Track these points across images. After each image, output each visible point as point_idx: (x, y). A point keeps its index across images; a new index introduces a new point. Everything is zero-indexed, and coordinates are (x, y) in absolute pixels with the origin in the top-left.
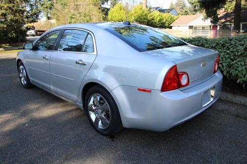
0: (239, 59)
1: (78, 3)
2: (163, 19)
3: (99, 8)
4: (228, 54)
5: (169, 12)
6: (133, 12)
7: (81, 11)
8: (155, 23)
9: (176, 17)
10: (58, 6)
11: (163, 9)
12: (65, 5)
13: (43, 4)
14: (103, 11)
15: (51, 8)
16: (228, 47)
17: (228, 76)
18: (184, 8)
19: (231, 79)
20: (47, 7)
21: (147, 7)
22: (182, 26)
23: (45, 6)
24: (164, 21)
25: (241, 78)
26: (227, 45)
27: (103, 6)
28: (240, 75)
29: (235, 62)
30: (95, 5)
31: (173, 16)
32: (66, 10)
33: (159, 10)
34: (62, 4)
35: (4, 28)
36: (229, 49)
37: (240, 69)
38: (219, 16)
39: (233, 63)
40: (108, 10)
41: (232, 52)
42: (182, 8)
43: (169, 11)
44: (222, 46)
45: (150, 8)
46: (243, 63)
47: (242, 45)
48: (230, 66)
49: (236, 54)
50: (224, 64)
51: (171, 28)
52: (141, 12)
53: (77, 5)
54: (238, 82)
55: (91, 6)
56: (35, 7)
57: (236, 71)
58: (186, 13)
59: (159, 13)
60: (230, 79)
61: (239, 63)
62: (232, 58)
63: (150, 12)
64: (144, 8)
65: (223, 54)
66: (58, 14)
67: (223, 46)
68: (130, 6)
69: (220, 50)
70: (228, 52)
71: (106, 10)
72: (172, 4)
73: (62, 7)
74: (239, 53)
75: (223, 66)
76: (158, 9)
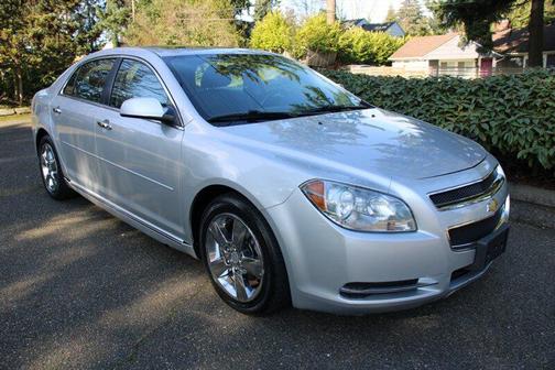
0: (521, 114)
1: (185, 11)
2: (371, 46)
3: (232, 23)
4: (500, 104)
5: (384, 30)
6: (305, 29)
7: (191, 28)
8: (355, 53)
9: (400, 41)
10: (140, 18)
11: (372, 22)
12: (155, 16)
13: (107, 15)
14: (240, 27)
15: (124, 23)
16: (500, 92)
17: (500, 146)
18: (418, 21)
19: (508, 153)
20: (115, 21)
21: (336, 18)
22: (414, 60)
23: (112, 18)
24: (375, 49)
25: (524, 148)
26: (499, 88)
27: (238, 17)
28: (522, 142)
29: (513, 118)
30: (222, 15)
31: (395, 38)
32: (159, 27)
33: (363, 26)
34: (149, 14)
35: (36, 64)
36: (503, 96)
37: (521, 131)
38: (494, 38)
39: (509, 120)
40: (251, 25)
41: (509, 100)
42: (414, 21)
43: (385, 27)
44: (490, 90)
45: (343, 22)
46: (528, 121)
47: (527, 87)
48: (502, 127)
49: (516, 104)
50: (493, 124)
51: (389, 64)
52: (324, 29)
53: (183, 16)
54: (519, 155)
55: (214, 18)
56: (87, 21)
57: (514, 134)
58: (424, 32)
59: (363, 31)
60: (504, 153)
61: (521, 121)
62: (508, 111)
63: (344, 31)
64: (330, 21)
65: (491, 105)
66: (141, 35)
67: (492, 90)
68: (298, 18)
69: (486, 98)
70: (501, 100)
71: (246, 27)
72: (391, 12)
73: (149, 19)
74: (522, 103)
75: (490, 128)
76: (361, 23)
